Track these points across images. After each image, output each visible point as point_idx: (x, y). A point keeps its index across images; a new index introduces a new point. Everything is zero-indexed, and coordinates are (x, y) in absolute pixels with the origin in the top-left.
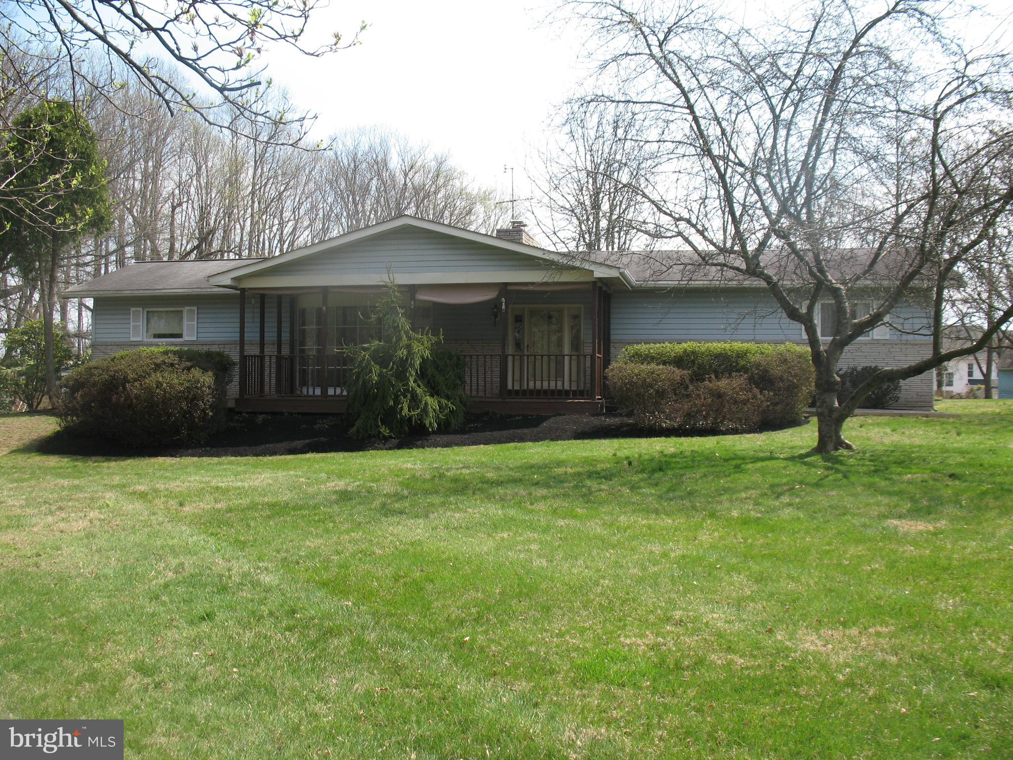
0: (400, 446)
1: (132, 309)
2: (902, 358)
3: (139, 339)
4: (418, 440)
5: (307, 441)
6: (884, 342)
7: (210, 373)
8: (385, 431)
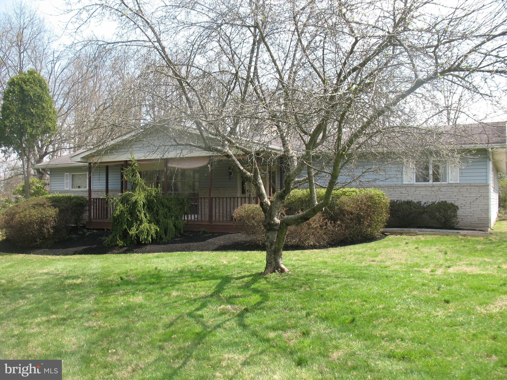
0: (125, 252)
1: (65, 174)
2: (468, 195)
3: (68, 189)
4: (135, 249)
5: (85, 247)
6: (456, 185)
7: (57, 209)
8: (120, 243)
